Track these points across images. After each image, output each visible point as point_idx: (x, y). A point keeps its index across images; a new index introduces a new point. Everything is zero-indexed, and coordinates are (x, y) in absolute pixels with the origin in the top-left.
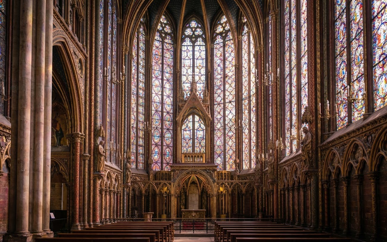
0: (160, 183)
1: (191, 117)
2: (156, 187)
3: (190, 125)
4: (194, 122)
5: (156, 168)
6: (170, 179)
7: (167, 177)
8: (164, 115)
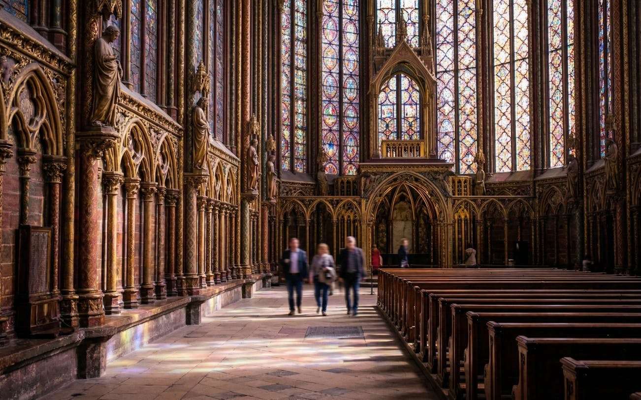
0: (338, 202)
1: (393, 82)
2: (331, 207)
3: (393, 97)
4: (398, 91)
5: (330, 169)
6: (356, 193)
7: (352, 188)
8: (344, 80)
